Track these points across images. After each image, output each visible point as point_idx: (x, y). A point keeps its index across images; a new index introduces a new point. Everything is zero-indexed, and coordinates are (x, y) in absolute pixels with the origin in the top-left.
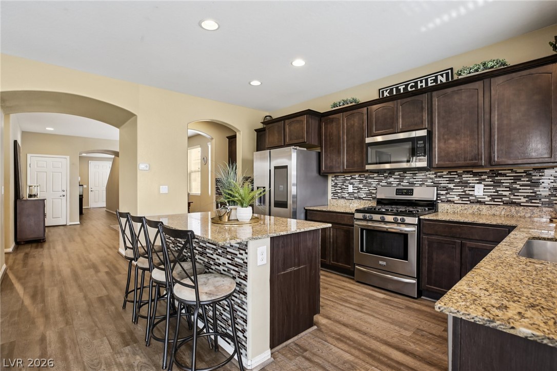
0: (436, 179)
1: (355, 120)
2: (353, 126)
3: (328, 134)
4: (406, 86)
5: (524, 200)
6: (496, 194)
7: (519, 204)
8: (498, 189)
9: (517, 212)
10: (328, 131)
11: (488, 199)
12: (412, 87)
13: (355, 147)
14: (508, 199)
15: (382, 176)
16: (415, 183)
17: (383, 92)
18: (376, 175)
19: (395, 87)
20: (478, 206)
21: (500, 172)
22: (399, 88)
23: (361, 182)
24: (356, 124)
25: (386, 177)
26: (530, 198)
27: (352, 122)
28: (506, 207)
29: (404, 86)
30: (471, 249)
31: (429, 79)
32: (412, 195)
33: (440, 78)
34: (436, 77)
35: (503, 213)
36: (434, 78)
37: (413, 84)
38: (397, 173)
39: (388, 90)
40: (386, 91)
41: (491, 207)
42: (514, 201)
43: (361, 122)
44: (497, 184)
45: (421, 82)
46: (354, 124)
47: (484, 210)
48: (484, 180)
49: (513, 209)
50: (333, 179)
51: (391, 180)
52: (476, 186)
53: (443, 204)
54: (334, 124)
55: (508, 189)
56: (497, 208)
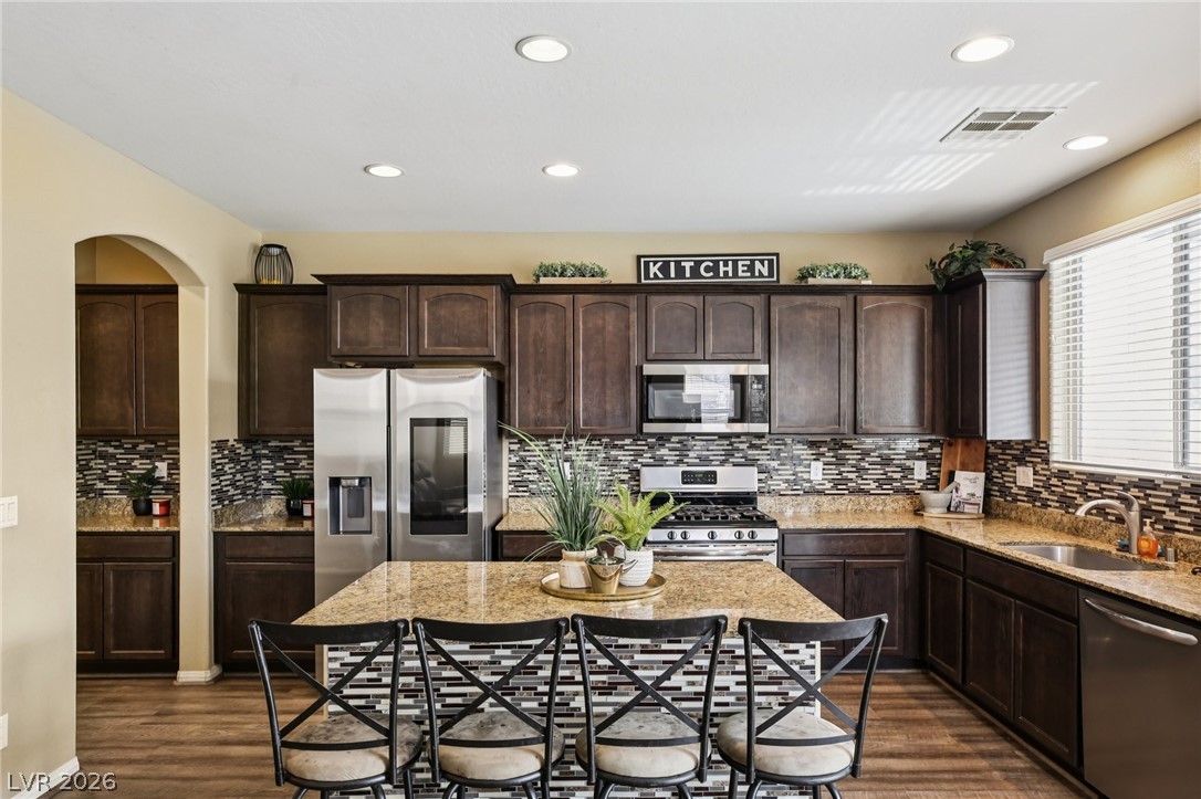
0: (749, 452)
1: (607, 317)
2: (601, 330)
3: (531, 339)
4: (698, 264)
5: (874, 485)
6: (839, 477)
7: (867, 493)
8: (842, 469)
9: (867, 504)
10: (532, 332)
11: (829, 485)
12: (707, 269)
13: (608, 381)
14: (854, 484)
15: (644, 443)
16: (711, 458)
17: (647, 264)
18: (628, 441)
19: (675, 261)
20: (817, 498)
21: (844, 442)
22: (683, 264)
23: (590, 457)
24: (610, 328)
25: (651, 447)
26: (880, 483)
27: (600, 322)
28: (853, 498)
29: (692, 264)
30: (857, 572)
31: (740, 263)
32: (715, 483)
33: (758, 265)
34: (753, 261)
35: (850, 507)
36: (748, 263)
37: (711, 264)
38: (674, 439)
39: (660, 264)
40: (655, 263)
41: (834, 499)
42: (862, 487)
43: (622, 326)
44: (840, 461)
45: (726, 265)
46: (604, 328)
47: (825, 505)
48: (823, 454)
49: (862, 499)
50: (515, 447)
51: (664, 451)
52: (813, 463)
53: (762, 498)
54: (549, 317)
55: (854, 469)
56: (841, 500)
